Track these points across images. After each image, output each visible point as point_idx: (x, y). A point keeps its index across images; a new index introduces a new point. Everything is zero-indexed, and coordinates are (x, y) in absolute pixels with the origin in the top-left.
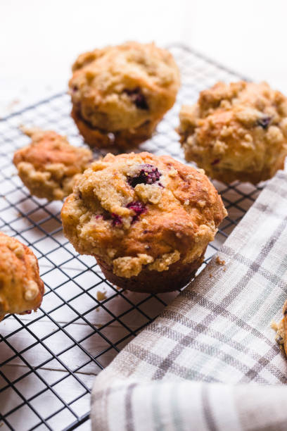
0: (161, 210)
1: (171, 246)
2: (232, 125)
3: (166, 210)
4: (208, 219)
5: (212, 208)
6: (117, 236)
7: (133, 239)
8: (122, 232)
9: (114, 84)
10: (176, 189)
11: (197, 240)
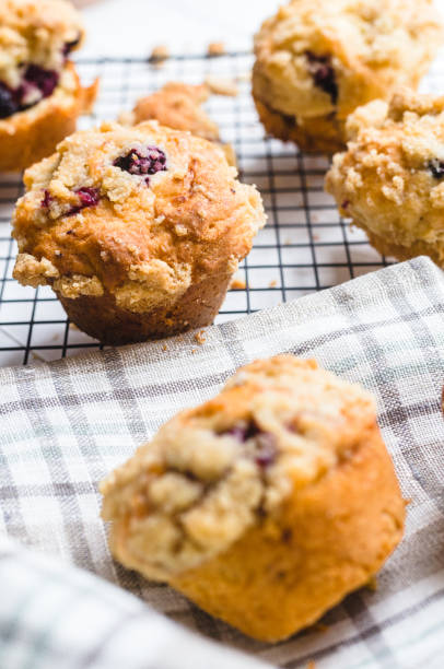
0: (115, 214)
1: (92, 267)
2: (387, 154)
3: (122, 217)
4: (178, 257)
5: (199, 246)
6: (36, 223)
7: (50, 236)
8: (43, 220)
9: (296, 38)
10: (166, 196)
11: (133, 276)
